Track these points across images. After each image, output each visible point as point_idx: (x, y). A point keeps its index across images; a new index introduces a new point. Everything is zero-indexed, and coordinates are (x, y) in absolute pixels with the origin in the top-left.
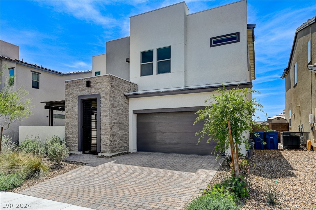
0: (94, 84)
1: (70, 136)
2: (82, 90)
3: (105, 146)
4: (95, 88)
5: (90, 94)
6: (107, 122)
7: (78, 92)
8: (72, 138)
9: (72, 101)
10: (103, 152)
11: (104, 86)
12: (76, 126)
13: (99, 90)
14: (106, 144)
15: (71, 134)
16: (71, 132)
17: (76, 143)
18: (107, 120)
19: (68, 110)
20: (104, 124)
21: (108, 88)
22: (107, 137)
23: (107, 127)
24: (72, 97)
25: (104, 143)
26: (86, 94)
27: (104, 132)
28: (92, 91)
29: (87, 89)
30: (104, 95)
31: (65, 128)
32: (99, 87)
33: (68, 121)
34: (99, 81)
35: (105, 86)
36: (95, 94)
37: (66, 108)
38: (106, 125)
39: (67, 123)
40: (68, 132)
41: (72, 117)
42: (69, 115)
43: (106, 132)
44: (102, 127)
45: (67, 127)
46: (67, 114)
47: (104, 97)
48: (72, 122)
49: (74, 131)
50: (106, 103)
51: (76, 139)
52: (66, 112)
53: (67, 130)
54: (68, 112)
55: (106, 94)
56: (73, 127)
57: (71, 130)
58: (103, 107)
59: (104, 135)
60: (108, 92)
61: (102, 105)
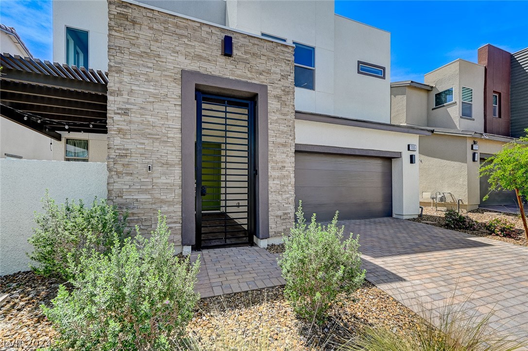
0: (246, 53)
1: (142, 197)
2: (199, 57)
3: (283, 219)
4: (249, 66)
5: (231, 77)
6: (288, 161)
7: (181, 58)
8: (154, 206)
9: (148, 81)
10: (278, 234)
11: (278, 70)
12: (171, 165)
13: (261, 74)
14: (285, 214)
15: (146, 191)
16: (142, 183)
17: (170, 220)
18: (287, 156)
19: (128, 106)
20: (280, 165)
21: (289, 77)
22: (288, 198)
23: (285, 173)
24: (150, 65)
25: (280, 213)
26: (217, 73)
27: (277, 184)
28: (239, 72)
29: (222, 60)
30: (278, 92)
31: (110, 170)
32: (262, 68)
33: (126, 147)
34: (264, 51)
35: (281, 70)
36: (249, 81)
37: (118, 99)
38: (284, 167)
39: (124, 152)
40: (125, 184)
41: (150, 134)
42: (133, 127)
43: (284, 185)
44: (271, 173)
45: (121, 166)
46: (121, 119)
47: (278, 98)
48: (152, 152)
49: (163, 180)
50: (285, 115)
51: (171, 209)
52: (119, 114)
53: (119, 177)
54: (126, 114)
55: (284, 91)
56: (158, 170)
57: (144, 178)
58: (276, 121)
59: (279, 193)
60: (289, 87)
61: (272, 117)
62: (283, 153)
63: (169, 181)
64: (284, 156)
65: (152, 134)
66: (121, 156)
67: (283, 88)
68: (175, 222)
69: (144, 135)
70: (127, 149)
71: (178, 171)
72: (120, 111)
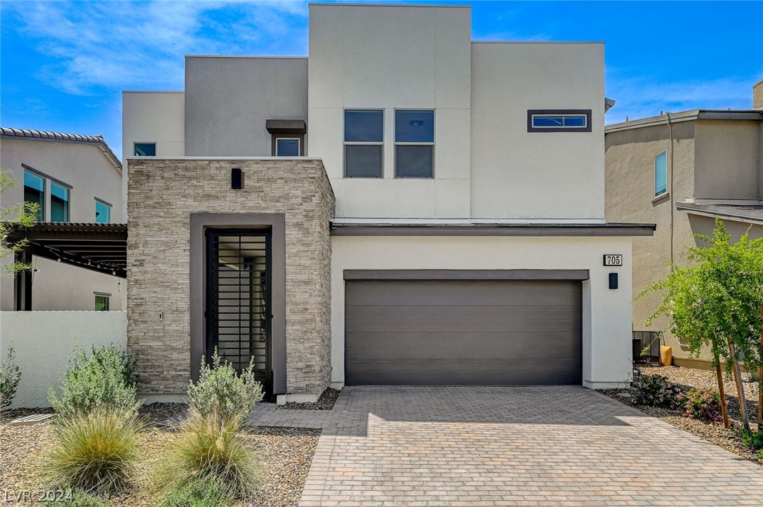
0: (259, 180)
1: (155, 344)
2: (208, 196)
3: (305, 373)
4: (262, 194)
5: (241, 212)
6: (311, 301)
7: (190, 202)
8: (165, 353)
9: (160, 230)
10: (298, 391)
11: (299, 193)
12: (182, 312)
13: (277, 201)
14: (307, 366)
15: (158, 339)
16: (155, 331)
17: (179, 368)
18: (311, 295)
19: (143, 258)
20: (301, 307)
21: (313, 198)
22: (312, 347)
23: (309, 317)
24: (162, 214)
25: (300, 365)
26: (226, 210)
27: (298, 330)
28: (250, 204)
29: (232, 194)
30: (300, 218)
31: (129, 319)
32: (277, 194)
33: (142, 296)
34: (281, 173)
35: (303, 192)
36: (263, 212)
37: (135, 251)
38: (307, 309)
39: (140, 301)
40: (141, 332)
41: (162, 282)
42: (148, 276)
43: (306, 332)
44: (290, 316)
45: (137, 315)
46: (137, 270)
47: (298, 225)
48: (163, 299)
49: (174, 327)
50: (309, 245)
51: (181, 356)
52: (135, 265)
53: (136, 325)
54: (141, 265)
55: (305, 216)
56: (169, 317)
57: (157, 326)
58: (296, 255)
59: (300, 340)
60: (313, 211)
61: (290, 250)
62: (306, 292)
63: (178, 328)
64: (306, 296)
65: (163, 282)
66: (137, 305)
67: (304, 213)
68: (185, 370)
69: (156, 284)
70: (143, 299)
71: (187, 317)
72: (136, 263)
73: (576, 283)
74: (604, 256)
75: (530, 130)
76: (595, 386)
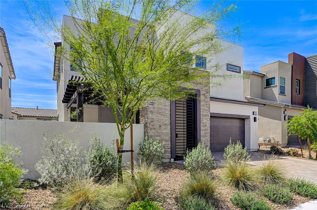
12: (167, 125)
13: (198, 85)
14: (206, 146)
15: (159, 136)
16: (158, 133)
17: (167, 148)
18: (207, 120)
19: (153, 101)
20: (205, 124)
22: (207, 139)
23: (207, 128)
27: (204, 133)
30: (204, 92)
32: (198, 82)
36: (194, 88)
38: (206, 125)
39: (152, 120)
40: (153, 133)
41: (160, 112)
42: (155, 110)
43: (206, 133)
44: (202, 128)
45: (151, 126)
46: (151, 107)
47: (204, 95)
48: (161, 119)
49: (165, 131)
50: (206, 102)
51: (167, 143)
52: (151, 105)
53: (151, 130)
54: (153, 105)
55: (206, 92)
56: (163, 127)
57: (159, 130)
58: (203, 105)
59: (204, 137)
60: (208, 90)
61: (202, 103)
62: (206, 119)
63: (166, 132)
64: (206, 120)
65: (161, 113)
66: (151, 122)
67: (206, 91)
68: (169, 149)
70: (153, 119)
71: (169, 127)
72: (151, 104)
73: (243, 119)
74: (253, 112)
75: (227, 70)
76: (251, 150)
